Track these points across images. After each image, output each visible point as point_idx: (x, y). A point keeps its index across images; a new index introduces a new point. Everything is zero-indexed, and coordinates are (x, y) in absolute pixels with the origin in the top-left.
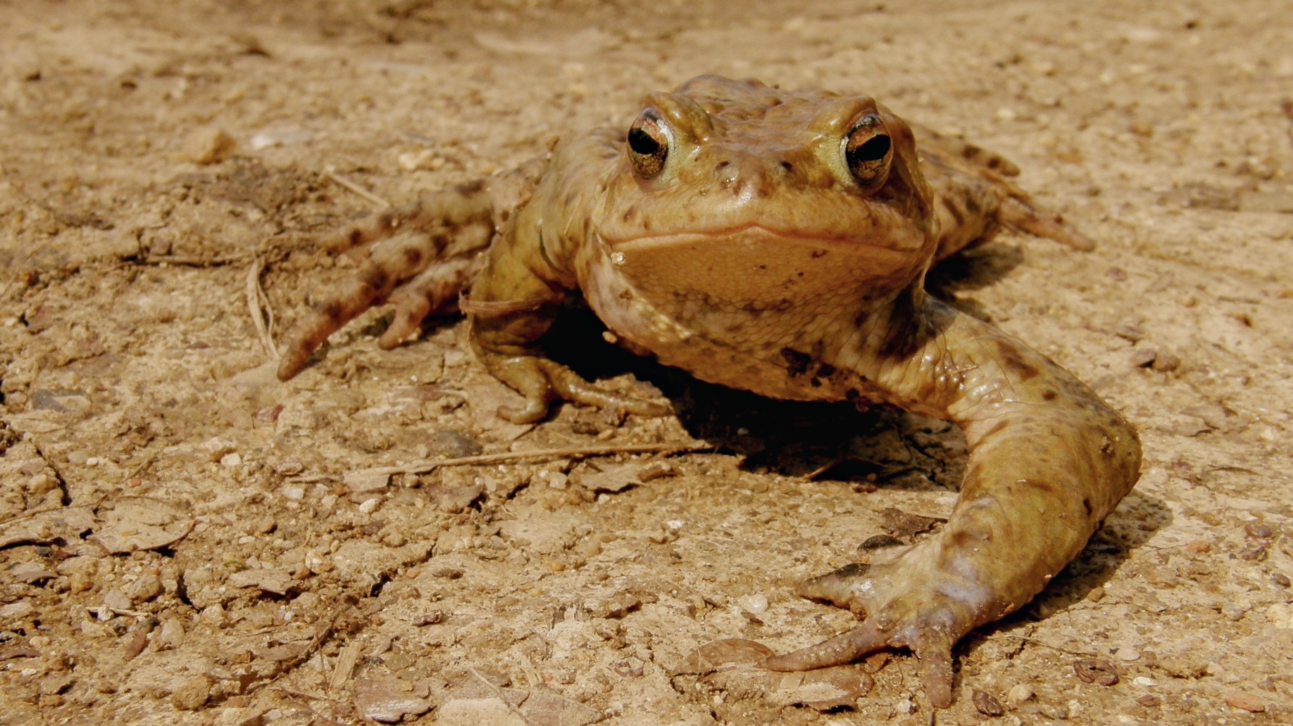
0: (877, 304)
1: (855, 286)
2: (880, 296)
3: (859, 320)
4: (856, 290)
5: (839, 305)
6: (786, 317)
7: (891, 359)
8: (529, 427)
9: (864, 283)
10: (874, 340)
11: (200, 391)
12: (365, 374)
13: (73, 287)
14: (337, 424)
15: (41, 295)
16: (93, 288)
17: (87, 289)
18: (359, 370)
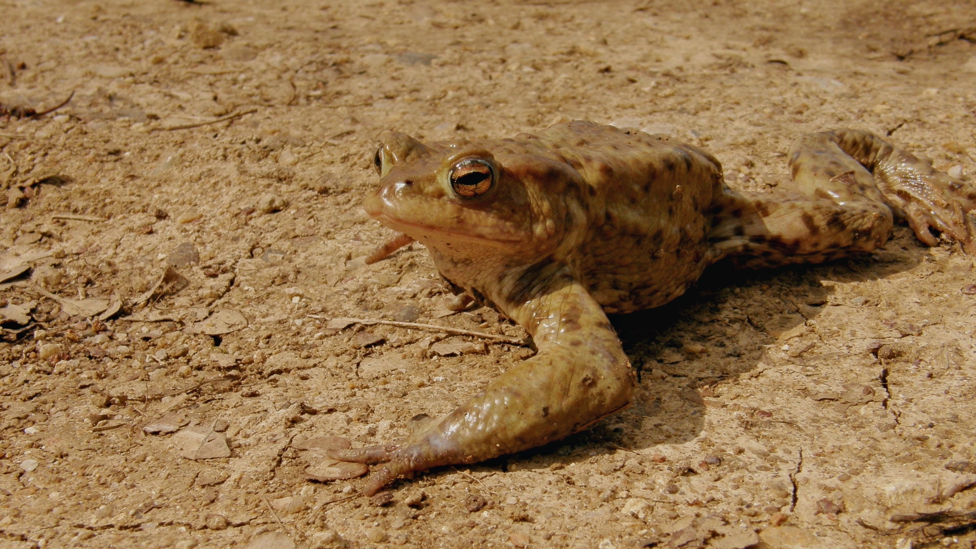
0: (514, 270)
1: (500, 257)
2: (515, 266)
3: (501, 279)
4: (502, 259)
5: (491, 267)
6: (469, 268)
7: (512, 304)
8: (453, 312)
9: (507, 256)
10: (505, 291)
11: (331, 262)
12: (415, 268)
13: (341, 198)
14: (369, 292)
15: (321, 200)
16: (349, 200)
17: (346, 200)
18: (412, 265)
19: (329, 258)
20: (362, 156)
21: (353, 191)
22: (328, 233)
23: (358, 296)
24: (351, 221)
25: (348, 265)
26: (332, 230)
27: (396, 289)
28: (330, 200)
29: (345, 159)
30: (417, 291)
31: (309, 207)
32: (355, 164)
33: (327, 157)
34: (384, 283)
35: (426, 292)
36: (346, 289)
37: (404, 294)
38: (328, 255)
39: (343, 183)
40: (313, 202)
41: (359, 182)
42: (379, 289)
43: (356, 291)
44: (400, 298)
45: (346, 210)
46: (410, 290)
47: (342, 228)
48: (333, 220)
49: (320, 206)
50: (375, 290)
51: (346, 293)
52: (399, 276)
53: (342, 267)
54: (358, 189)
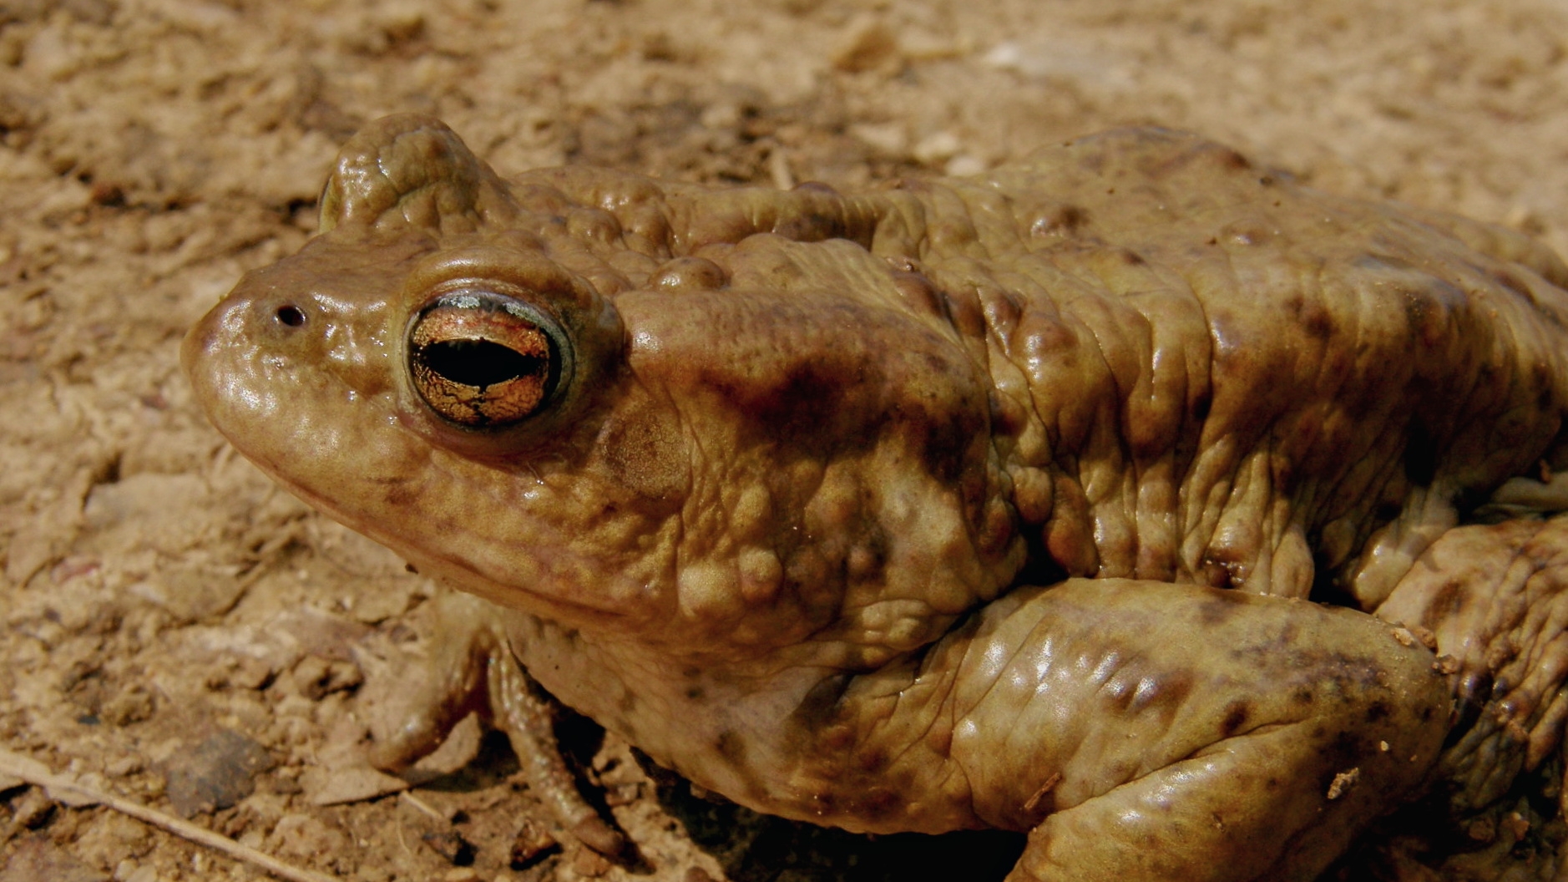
11: (47, 482)
12: (300, 560)
13: (158, 229)
14: (122, 639)
15: (93, 228)
16: (179, 242)
17: (169, 239)
18: (293, 547)
19: (46, 461)
20: (264, 86)
21: (200, 211)
22: (77, 358)
23: (82, 649)
24: (159, 324)
25: (94, 508)
26: (90, 350)
27: (214, 638)
28: (121, 230)
29: (213, 88)
30: (281, 661)
31: (49, 249)
32: (236, 110)
33: (164, 72)
34: (183, 611)
35: (311, 671)
36: (51, 615)
37: (237, 667)
38: (48, 447)
39: (178, 173)
40: (69, 230)
41: (224, 180)
42: (162, 629)
43: (80, 630)
44: (219, 686)
45: (157, 279)
46: (259, 650)
47: (121, 350)
48: (105, 312)
49: (83, 249)
50: (147, 632)
51: (47, 632)
52: (237, 587)
53: (71, 512)
54: (215, 207)
